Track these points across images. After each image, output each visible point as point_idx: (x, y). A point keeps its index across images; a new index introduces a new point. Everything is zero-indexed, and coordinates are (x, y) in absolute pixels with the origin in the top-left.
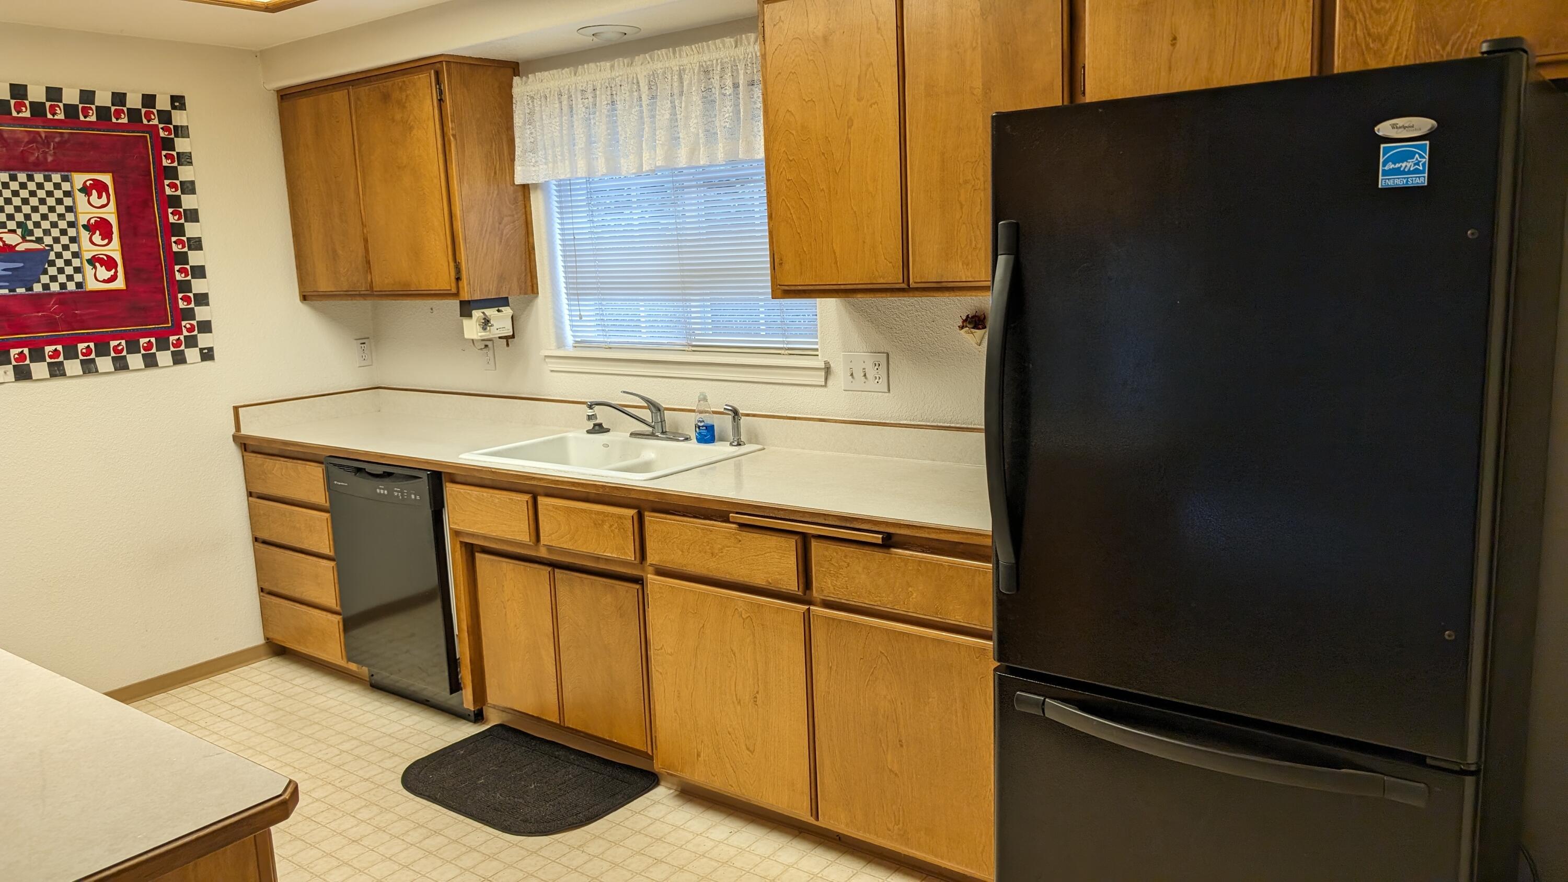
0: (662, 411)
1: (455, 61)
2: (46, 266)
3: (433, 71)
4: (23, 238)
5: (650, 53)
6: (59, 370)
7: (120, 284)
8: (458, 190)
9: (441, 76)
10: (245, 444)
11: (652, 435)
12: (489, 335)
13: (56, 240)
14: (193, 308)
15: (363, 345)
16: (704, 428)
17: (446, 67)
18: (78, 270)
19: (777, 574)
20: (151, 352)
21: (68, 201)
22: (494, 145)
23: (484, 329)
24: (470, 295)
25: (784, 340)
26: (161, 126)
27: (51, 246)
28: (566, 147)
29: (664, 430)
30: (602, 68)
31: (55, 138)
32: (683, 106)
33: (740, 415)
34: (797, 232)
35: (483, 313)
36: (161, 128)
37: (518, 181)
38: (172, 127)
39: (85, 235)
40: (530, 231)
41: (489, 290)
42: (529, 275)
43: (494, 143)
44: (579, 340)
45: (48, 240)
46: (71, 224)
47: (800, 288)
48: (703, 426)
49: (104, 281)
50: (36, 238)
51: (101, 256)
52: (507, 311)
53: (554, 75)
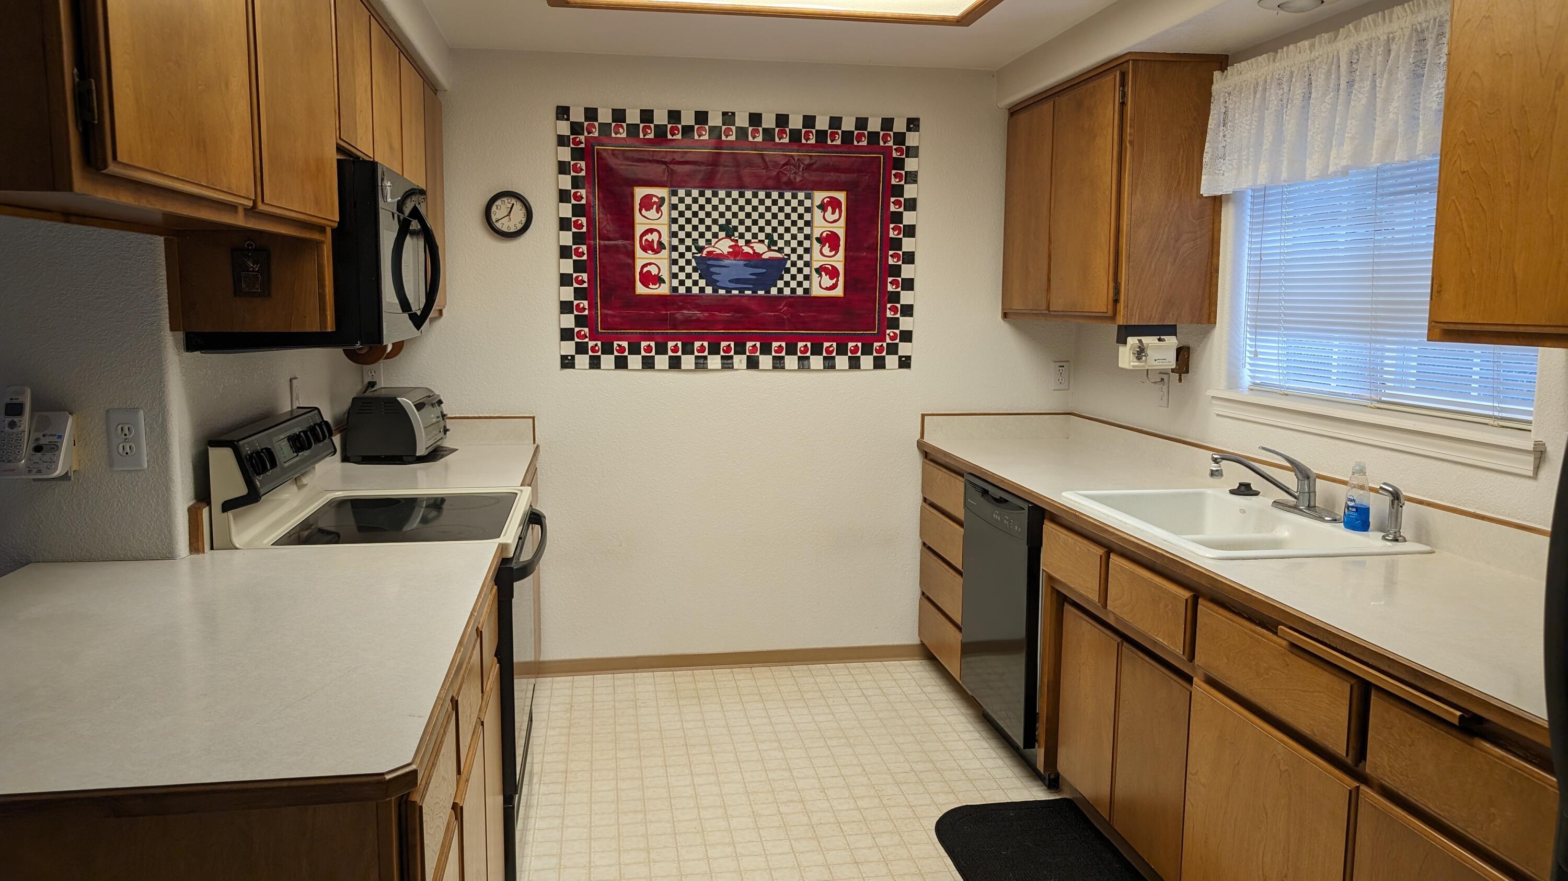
0: (1312, 479)
1: (1144, 58)
2: (783, 273)
3: (1118, 72)
4: (769, 247)
5: (1355, 22)
6: (780, 363)
7: (839, 292)
8: (1128, 203)
9: (1126, 78)
10: (926, 452)
11: (1294, 508)
12: (1144, 366)
13: (794, 250)
14: (899, 318)
15: (1061, 368)
16: (1354, 510)
17: (1133, 65)
18: (807, 278)
19: (1323, 724)
20: (857, 355)
21: (807, 217)
22: (1181, 153)
23: (1139, 358)
24: (1126, 320)
25: (1496, 405)
26: (895, 147)
27: (789, 255)
28: (1251, 149)
29: (1312, 504)
30: (1302, 50)
31: (805, 160)
32: (1383, 85)
33: (1402, 500)
34: (1466, 244)
35: (1140, 341)
36: (895, 149)
37: (1206, 189)
38: (904, 147)
39: (817, 246)
40: (1215, 251)
41: (1151, 315)
42: (1207, 301)
43: (1181, 150)
44: (1258, 382)
45: (787, 250)
46: (807, 237)
47: (1462, 327)
48: (1352, 507)
49: (827, 289)
50: (779, 248)
51: (827, 266)
52: (1172, 342)
53: (1252, 64)
